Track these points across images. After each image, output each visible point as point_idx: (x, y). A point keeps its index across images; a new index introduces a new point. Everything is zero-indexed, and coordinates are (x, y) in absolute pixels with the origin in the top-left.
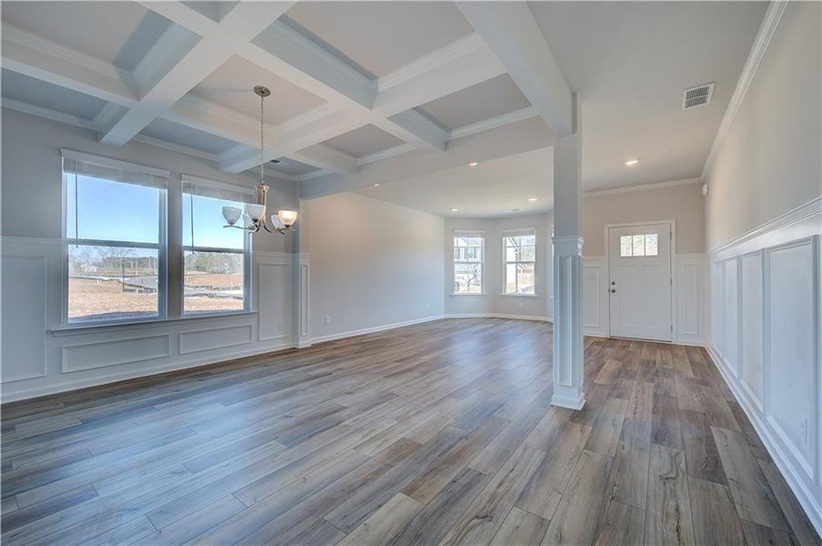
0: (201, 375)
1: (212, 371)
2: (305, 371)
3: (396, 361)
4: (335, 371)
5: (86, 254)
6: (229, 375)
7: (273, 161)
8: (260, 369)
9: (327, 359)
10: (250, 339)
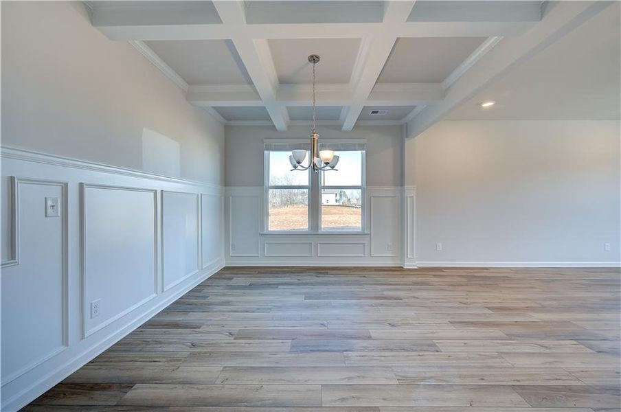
0: (320, 273)
1: (329, 272)
2: (383, 290)
3: (488, 308)
4: (407, 298)
5: (352, 194)
6: (334, 277)
7: (373, 112)
8: (357, 278)
9: (417, 284)
10: (364, 253)
